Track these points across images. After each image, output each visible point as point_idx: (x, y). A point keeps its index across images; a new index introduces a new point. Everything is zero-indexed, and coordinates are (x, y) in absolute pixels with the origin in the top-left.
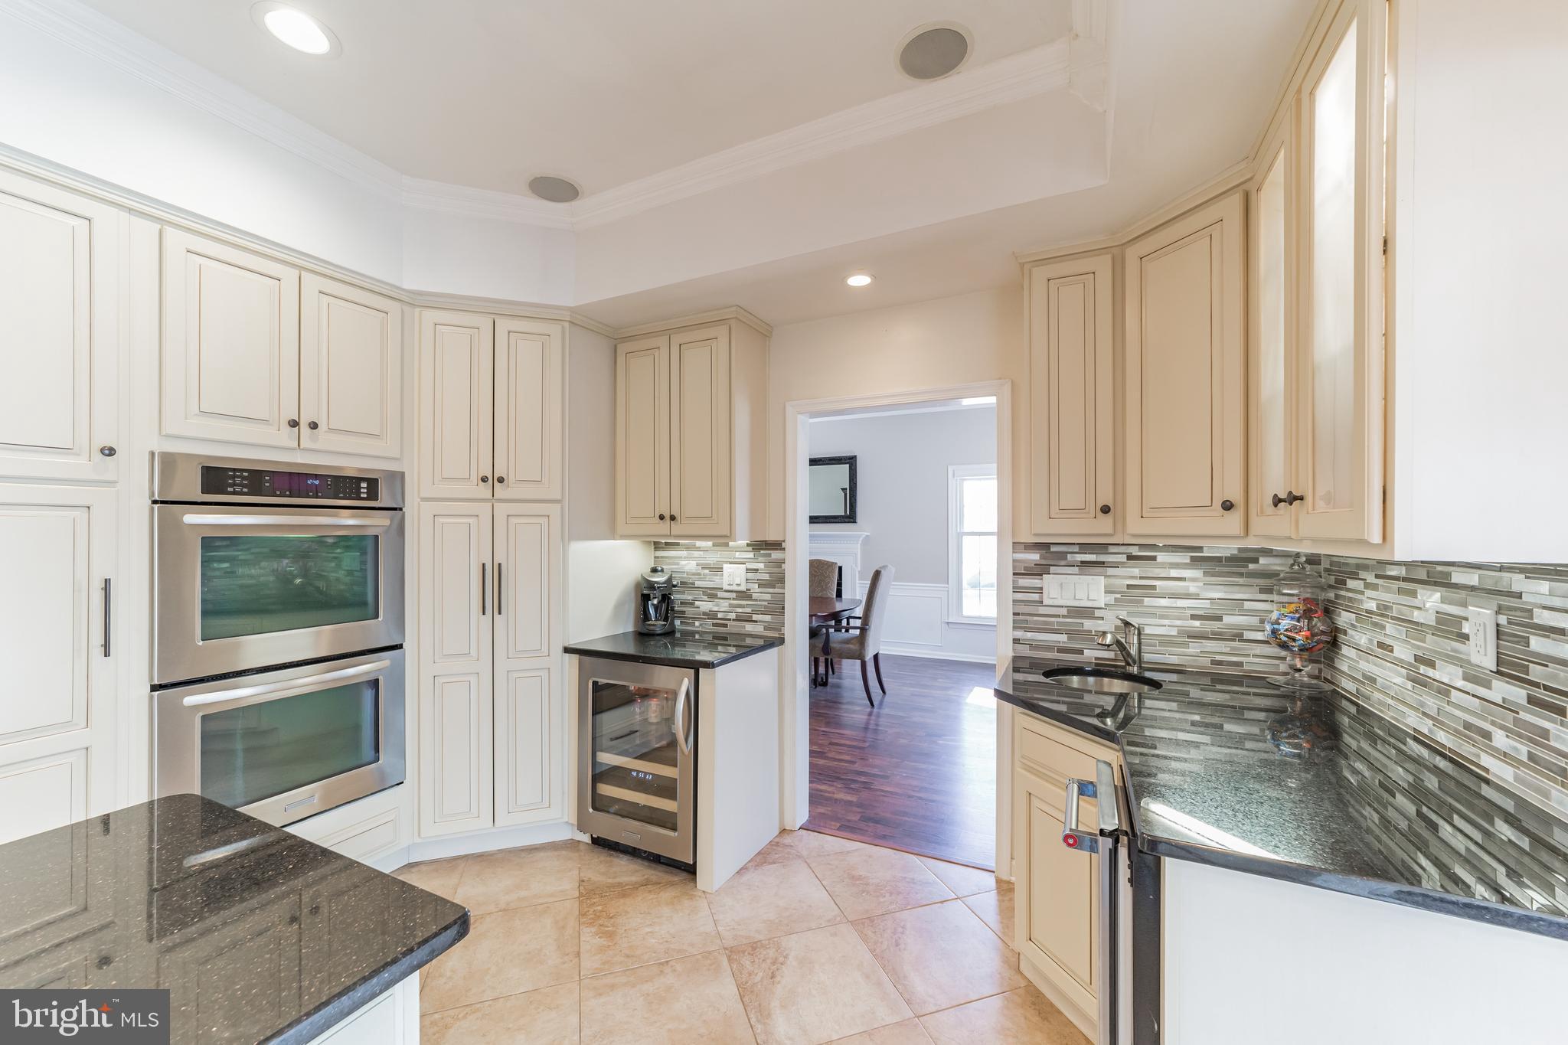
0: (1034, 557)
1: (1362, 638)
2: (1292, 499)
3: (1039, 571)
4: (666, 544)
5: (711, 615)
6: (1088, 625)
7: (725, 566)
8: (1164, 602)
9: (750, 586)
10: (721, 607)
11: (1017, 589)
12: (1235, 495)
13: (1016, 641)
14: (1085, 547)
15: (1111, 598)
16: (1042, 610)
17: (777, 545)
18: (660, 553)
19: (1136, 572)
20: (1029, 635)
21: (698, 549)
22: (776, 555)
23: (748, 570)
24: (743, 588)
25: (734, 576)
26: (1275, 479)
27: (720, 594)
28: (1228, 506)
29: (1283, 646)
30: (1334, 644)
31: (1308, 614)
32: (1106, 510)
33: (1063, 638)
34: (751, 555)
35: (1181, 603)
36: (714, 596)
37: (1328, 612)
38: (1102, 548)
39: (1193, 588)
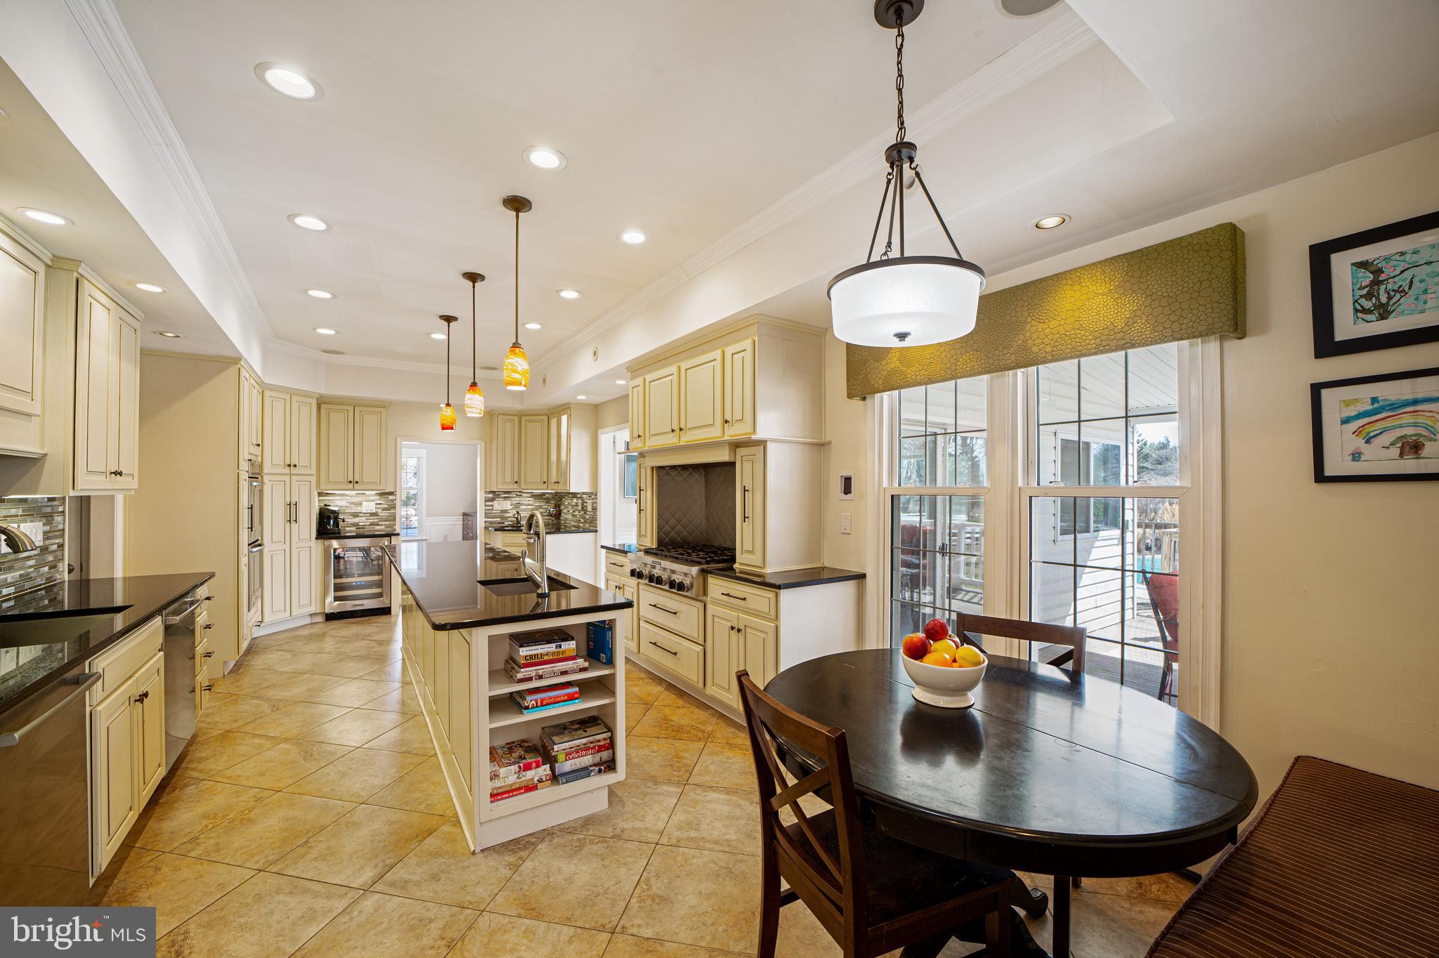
0: (491, 496)
1: (565, 511)
2: (558, 483)
3: (492, 500)
4: (327, 493)
5: (353, 525)
6: (506, 515)
7: (363, 503)
8: (525, 507)
9: (377, 510)
10: (362, 521)
11: (486, 506)
12: (545, 480)
13: (485, 522)
14: (505, 493)
15: (512, 507)
16: (493, 512)
17: (391, 493)
18: (320, 498)
19: (518, 499)
20: (489, 520)
21: (347, 496)
22: (391, 497)
23: (376, 504)
24: (374, 511)
25: (369, 506)
26: (554, 478)
27: (360, 515)
28: (544, 483)
29: (551, 515)
30: (560, 514)
31: (555, 507)
32: (516, 482)
33: (499, 519)
34: (378, 497)
35: (529, 507)
36: (358, 516)
37: (559, 507)
38: (509, 493)
39: (531, 503)
